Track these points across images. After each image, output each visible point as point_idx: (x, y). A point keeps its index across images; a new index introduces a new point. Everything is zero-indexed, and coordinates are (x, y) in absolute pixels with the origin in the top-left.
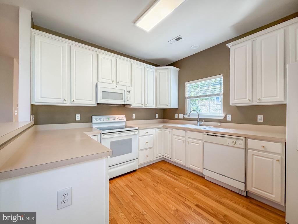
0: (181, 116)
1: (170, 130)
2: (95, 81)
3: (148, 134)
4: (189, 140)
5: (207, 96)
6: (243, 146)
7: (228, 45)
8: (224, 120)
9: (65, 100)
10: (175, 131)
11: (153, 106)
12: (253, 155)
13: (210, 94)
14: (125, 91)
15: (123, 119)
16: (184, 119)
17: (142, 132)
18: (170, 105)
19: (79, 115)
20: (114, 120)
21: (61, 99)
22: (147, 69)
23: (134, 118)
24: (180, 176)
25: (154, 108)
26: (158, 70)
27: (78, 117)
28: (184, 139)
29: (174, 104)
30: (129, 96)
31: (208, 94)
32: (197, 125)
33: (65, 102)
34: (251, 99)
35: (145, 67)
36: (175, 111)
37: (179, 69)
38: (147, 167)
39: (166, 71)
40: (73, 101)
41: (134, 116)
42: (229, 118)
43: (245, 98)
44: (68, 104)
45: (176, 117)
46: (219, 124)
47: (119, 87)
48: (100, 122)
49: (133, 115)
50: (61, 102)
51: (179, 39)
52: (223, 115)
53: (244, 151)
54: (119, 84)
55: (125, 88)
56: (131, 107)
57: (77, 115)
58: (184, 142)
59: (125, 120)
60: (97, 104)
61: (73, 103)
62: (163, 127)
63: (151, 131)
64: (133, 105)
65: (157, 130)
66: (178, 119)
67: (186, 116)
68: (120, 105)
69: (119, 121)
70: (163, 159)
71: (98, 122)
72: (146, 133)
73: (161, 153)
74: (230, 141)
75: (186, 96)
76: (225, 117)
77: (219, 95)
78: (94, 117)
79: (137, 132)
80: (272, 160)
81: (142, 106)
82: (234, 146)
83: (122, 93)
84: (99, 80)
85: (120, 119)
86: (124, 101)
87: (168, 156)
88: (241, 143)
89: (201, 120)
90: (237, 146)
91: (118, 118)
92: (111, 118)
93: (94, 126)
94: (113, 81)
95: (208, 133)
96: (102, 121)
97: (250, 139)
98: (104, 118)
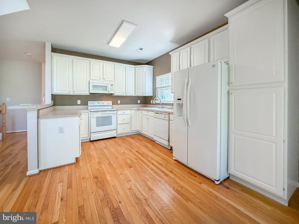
0: (154, 102)
1: (141, 112)
2: (88, 79)
3: (125, 113)
4: (149, 117)
6: (167, 119)
7: (170, 53)
9: (70, 92)
11: (133, 95)
14: (109, 84)
15: (110, 104)
16: (155, 104)
17: (120, 112)
18: (145, 94)
20: (103, 104)
21: (67, 91)
22: (127, 68)
26: (136, 68)
27: (79, 102)
28: (147, 117)
29: (148, 93)
30: (112, 88)
32: (159, 108)
33: (69, 93)
35: (125, 67)
36: (151, 98)
37: (153, 66)
38: (125, 137)
40: (75, 92)
41: (119, 102)
44: (72, 94)
45: (152, 103)
47: (105, 82)
48: (93, 105)
51: (141, 49)
54: (105, 80)
55: (108, 83)
56: (114, 95)
57: (78, 101)
59: (111, 104)
60: (90, 93)
61: (75, 93)
62: (138, 110)
63: (128, 112)
64: (116, 94)
65: (132, 111)
67: (157, 102)
68: (106, 94)
69: (107, 105)
70: (139, 133)
71: (91, 105)
72: (123, 113)
74: (163, 116)
75: (157, 87)
77: (168, 86)
78: (89, 102)
79: (116, 112)
81: (123, 94)
83: (107, 86)
84: (91, 79)
85: (107, 104)
86: (108, 91)
87: (141, 130)
88: (167, 117)
89: (162, 104)
90: (165, 119)
91: (105, 103)
92: (101, 103)
93: (89, 108)
94: (100, 78)
95: (156, 112)
96: (94, 105)
97: (171, 114)
98: (96, 103)
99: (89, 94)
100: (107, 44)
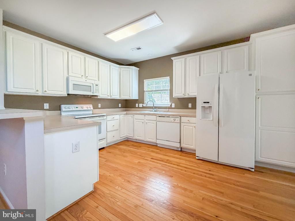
0: (141, 105)
1: (132, 116)
2: (66, 75)
3: (115, 119)
4: (147, 121)
5: (159, 90)
6: (179, 122)
7: (172, 58)
8: (170, 108)
10: (136, 116)
11: (117, 97)
12: (184, 126)
13: (162, 89)
14: (94, 84)
15: (90, 108)
16: (143, 107)
17: (109, 118)
18: (132, 97)
19: (48, 104)
20: (83, 108)
21: (33, 89)
22: (112, 67)
23: (100, 107)
24: (141, 147)
25: (118, 99)
27: (46, 106)
28: (143, 121)
29: (135, 96)
30: (97, 88)
31: (160, 89)
32: (153, 111)
33: (37, 92)
34: (184, 93)
36: (135, 101)
37: (139, 69)
39: (128, 69)
40: (46, 91)
41: (100, 106)
42: (173, 106)
43: (181, 93)
44: (40, 94)
45: (137, 106)
46: (168, 110)
47: (88, 81)
48: (69, 110)
49: (99, 104)
50: (34, 92)
51: (139, 49)
52: (170, 104)
53: (179, 124)
54: (88, 78)
55: (93, 82)
56: (98, 97)
57: (45, 104)
58: (143, 124)
59: (92, 108)
60: (68, 94)
61: (46, 93)
62: (127, 114)
63: (117, 117)
64: (100, 96)
65: (121, 116)
66: (139, 107)
67: (144, 105)
68: (89, 95)
69: (87, 109)
71: (67, 110)
72: (112, 118)
73: (125, 134)
74: (172, 119)
75: (144, 90)
76: (171, 105)
77: (167, 90)
78: (63, 106)
79: (105, 118)
80: (192, 127)
81: (108, 97)
82: (174, 122)
83: (91, 86)
84: (69, 74)
85: (88, 108)
86: (93, 93)
87: (131, 135)
88: (178, 120)
90: (176, 121)
91: (85, 107)
92: (79, 107)
93: (63, 114)
94: (82, 76)
95: (159, 116)
96: (71, 110)
97: (182, 116)
98: (73, 107)
99: (67, 96)
100: (104, 34)
